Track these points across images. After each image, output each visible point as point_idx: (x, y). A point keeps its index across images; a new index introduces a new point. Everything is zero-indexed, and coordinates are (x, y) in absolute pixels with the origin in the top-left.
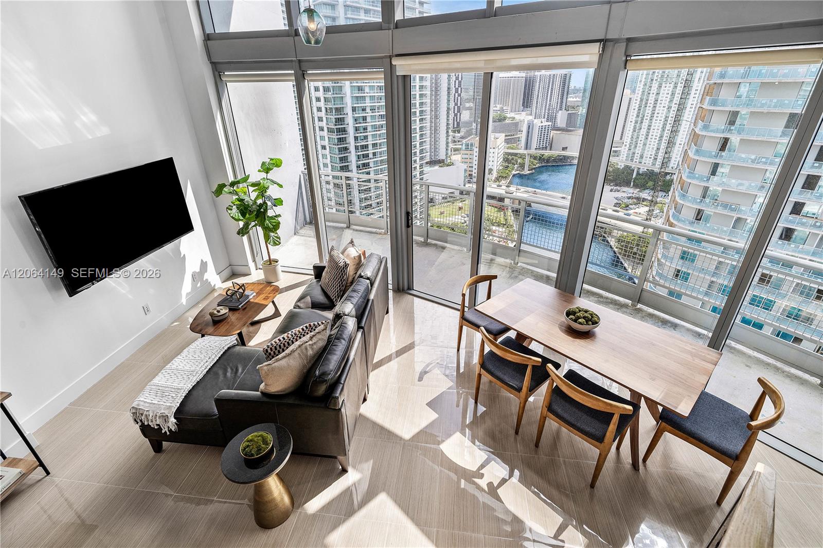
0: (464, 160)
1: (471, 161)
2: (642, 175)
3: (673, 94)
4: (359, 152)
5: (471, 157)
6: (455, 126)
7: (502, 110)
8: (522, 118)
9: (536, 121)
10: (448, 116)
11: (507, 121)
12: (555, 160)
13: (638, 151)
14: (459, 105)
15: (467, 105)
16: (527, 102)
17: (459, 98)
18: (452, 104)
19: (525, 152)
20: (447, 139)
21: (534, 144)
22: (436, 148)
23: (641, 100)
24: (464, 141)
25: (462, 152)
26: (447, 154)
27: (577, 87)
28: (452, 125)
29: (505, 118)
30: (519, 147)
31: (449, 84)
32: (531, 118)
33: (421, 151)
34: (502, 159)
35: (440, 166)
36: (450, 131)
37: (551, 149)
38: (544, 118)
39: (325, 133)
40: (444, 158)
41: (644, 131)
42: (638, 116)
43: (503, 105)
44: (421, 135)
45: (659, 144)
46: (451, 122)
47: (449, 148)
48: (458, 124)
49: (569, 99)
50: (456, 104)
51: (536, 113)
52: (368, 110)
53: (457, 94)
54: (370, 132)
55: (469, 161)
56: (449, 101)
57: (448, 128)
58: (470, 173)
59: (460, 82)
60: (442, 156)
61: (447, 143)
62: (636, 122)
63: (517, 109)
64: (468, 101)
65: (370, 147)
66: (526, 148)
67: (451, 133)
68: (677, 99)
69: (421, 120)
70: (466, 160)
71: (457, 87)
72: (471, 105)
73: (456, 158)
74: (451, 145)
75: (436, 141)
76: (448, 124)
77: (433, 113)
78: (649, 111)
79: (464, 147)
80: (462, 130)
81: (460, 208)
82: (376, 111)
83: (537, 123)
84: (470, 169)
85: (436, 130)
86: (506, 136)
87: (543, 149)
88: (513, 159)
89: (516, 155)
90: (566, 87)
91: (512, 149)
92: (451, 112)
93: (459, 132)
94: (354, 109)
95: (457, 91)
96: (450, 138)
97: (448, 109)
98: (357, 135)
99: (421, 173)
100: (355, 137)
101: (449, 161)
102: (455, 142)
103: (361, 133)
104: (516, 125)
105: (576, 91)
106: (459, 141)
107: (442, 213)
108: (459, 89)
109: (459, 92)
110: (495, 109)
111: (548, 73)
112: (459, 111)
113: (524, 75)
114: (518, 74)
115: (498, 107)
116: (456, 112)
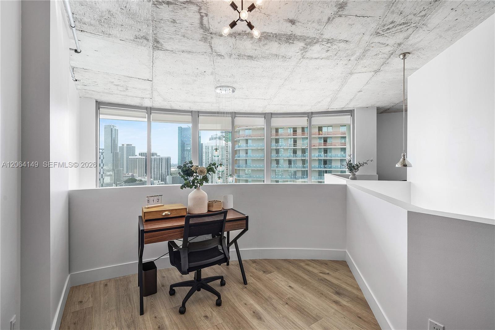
7: (133, 176)
9: (155, 181)
14: (102, 173)
15: (108, 173)
17: (102, 170)
27: (174, 164)
29: (136, 180)
32: (152, 180)
38: (159, 179)
43: (133, 173)
48: (102, 184)
49: (172, 170)
51: (154, 177)
59: (102, 161)
63: (142, 175)
64: (109, 171)
72: (111, 173)
90: (169, 164)
104: (143, 184)
105: (174, 166)
108: (102, 164)
109: (102, 166)
110: (128, 175)
111: (158, 157)
112: (102, 176)
113: (144, 157)
114: (140, 157)
115: (130, 174)
116: (100, 178)
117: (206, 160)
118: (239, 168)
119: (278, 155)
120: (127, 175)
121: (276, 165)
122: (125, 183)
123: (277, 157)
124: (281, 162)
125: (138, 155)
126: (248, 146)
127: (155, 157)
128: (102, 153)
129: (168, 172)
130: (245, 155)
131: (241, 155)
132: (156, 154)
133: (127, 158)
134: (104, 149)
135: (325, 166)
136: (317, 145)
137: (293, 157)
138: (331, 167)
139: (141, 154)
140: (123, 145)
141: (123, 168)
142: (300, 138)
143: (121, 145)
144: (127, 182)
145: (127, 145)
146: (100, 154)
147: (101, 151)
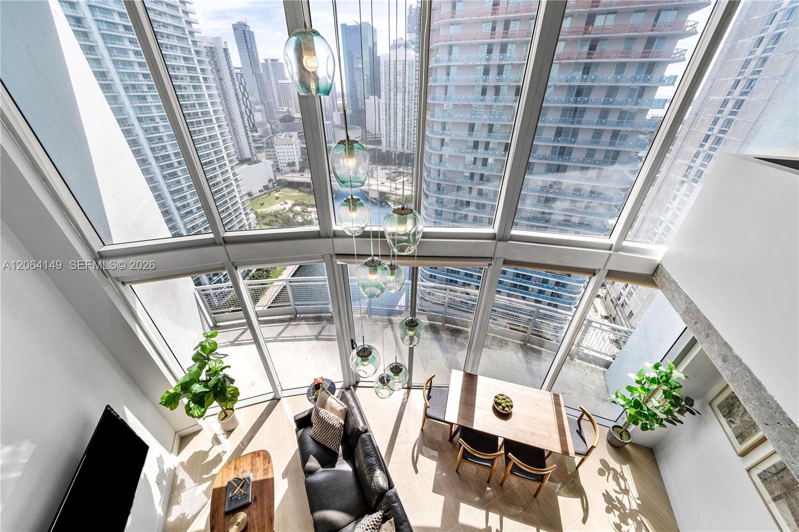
0: (268, 157)
2: (398, 156)
5: (274, 153)
6: (252, 127)
7: (288, 111)
10: (243, 120)
11: (296, 121)
13: (392, 139)
14: (249, 108)
15: (257, 107)
17: (248, 101)
18: (243, 108)
20: (248, 140)
22: (239, 149)
23: (386, 104)
24: (264, 140)
25: (265, 150)
26: (251, 153)
28: (248, 128)
29: (293, 119)
31: (236, 90)
34: (300, 153)
35: (248, 165)
36: (249, 132)
40: (250, 156)
41: (392, 126)
42: (386, 116)
43: (288, 107)
45: (403, 135)
46: (246, 122)
47: (253, 148)
48: (254, 125)
50: (246, 107)
53: (244, 98)
55: (272, 157)
56: (239, 105)
57: (246, 130)
58: (277, 167)
59: (245, 89)
60: (248, 155)
61: (249, 143)
62: (386, 120)
64: (257, 104)
67: (250, 134)
70: (270, 157)
71: (243, 91)
73: (262, 156)
74: (253, 145)
75: (238, 142)
76: (245, 127)
77: (228, 117)
78: (392, 112)
79: (265, 145)
80: (258, 129)
81: (277, 198)
84: (276, 163)
85: (235, 132)
86: (298, 133)
92: (245, 116)
93: (256, 132)
95: (243, 95)
96: (251, 139)
97: (241, 113)
99: (234, 174)
101: (256, 159)
102: (255, 141)
106: (259, 140)
107: (262, 204)
108: (246, 93)
109: (247, 96)
110: (282, 110)
112: (251, 113)
115: (285, 109)
116: (248, 114)
117: (386, 85)
118: (433, 102)
119: (500, 78)
120: (280, 110)
121: (494, 97)
122: (281, 123)
123: (498, 81)
124: (504, 91)
125: (290, 77)
126: (451, 60)
128: (242, 75)
129: (334, 105)
130: (445, 77)
131: (439, 77)
133: (277, 83)
134: (241, 68)
135: (576, 99)
136: (575, 56)
138: (586, 102)
140: (266, 60)
141: (274, 99)
143: (264, 61)
144: (283, 120)
145: (272, 60)
146: (239, 75)
147: (239, 71)
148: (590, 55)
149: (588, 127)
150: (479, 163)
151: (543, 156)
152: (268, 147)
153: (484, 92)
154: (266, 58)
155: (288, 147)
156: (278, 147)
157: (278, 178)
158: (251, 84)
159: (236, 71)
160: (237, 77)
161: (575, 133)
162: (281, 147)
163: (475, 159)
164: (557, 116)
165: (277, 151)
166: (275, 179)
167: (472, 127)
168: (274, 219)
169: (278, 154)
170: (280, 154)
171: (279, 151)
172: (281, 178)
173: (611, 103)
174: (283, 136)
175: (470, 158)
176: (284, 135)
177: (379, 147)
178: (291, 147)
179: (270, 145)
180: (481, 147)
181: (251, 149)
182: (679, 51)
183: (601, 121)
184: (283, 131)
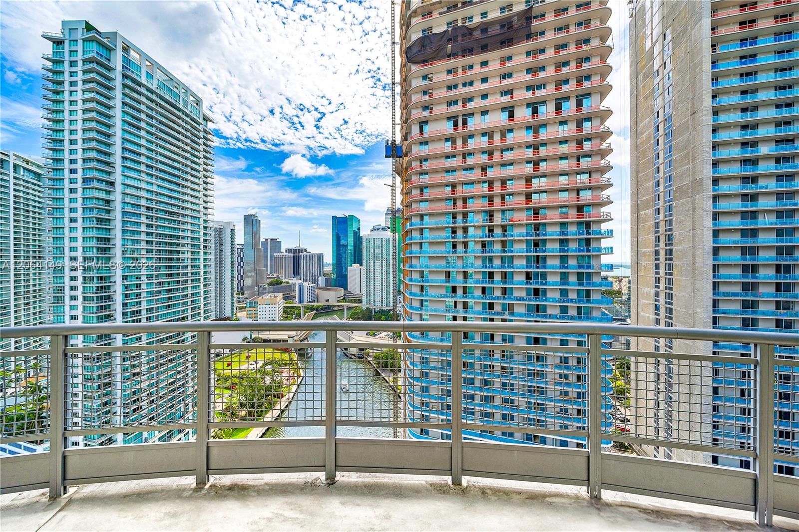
0: (248, 316)
1: (255, 315)
2: (377, 312)
3: (382, 266)
4: (127, 318)
5: (255, 312)
6: (239, 290)
7: (278, 277)
8: (294, 282)
9: (304, 283)
10: (232, 283)
11: (283, 285)
12: (322, 309)
13: (372, 298)
14: (242, 274)
15: (250, 274)
16: (296, 272)
17: (242, 269)
18: (236, 274)
19: (300, 305)
20: (232, 300)
21: (306, 299)
22: (221, 309)
23: (366, 270)
24: (248, 301)
25: (247, 309)
26: (232, 312)
27: (328, 263)
28: (236, 290)
29: (281, 282)
30: (295, 302)
31: (232, 259)
32: (300, 281)
33: (206, 312)
34: (282, 312)
36: (235, 293)
37: (318, 302)
38: (310, 281)
39: (79, 302)
40: (230, 315)
41: (372, 287)
42: (366, 278)
43: (279, 273)
44: (205, 298)
45: (382, 294)
46: (235, 286)
47: (235, 308)
48: (242, 288)
49: (325, 269)
50: (239, 274)
51: (303, 278)
52: (143, 278)
53: (239, 267)
54: (144, 297)
55: (253, 316)
56: (232, 272)
57: (232, 292)
59: (242, 259)
60: (228, 313)
61: (233, 303)
62: (366, 282)
63: (290, 276)
64: (250, 272)
65: (144, 312)
66: (300, 302)
67: (235, 296)
68: (384, 269)
69: (205, 285)
70: (251, 316)
71: (239, 261)
72: (253, 274)
73: (242, 314)
74: (236, 305)
75: (221, 302)
76: (233, 289)
77: (218, 280)
78: (372, 275)
79: (248, 305)
80: (245, 292)
81: (248, 357)
82: (154, 278)
83: (306, 284)
85: (221, 294)
86: (283, 295)
87: (312, 302)
88: (291, 311)
89: (293, 307)
90: (321, 262)
91: (290, 303)
92: (235, 279)
93: (243, 294)
94: (124, 278)
95: (239, 264)
96: (235, 300)
97: (232, 277)
98: (126, 301)
100: (123, 304)
101: (235, 318)
102: (239, 302)
103: (133, 299)
104: (290, 287)
105: (328, 265)
106: (243, 301)
107: (229, 364)
108: (242, 263)
109: (242, 265)
111: (308, 254)
112: (242, 278)
113: (292, 255)
114: (287, 254)
115: (275, 275)
116: (239, 279)
117: (367, 256)
118: (410, 255)
119: (466, 235)
120: (271, 276)
121: (464, 250)
122: (269, 285)
123: (465, 237)
124: (471, 245)
125: (285, 252)
126: (423, 224)
127: (305, 253)
128: (242, 250)
129: (320, 272)
130: (419, 237)
131: (414, 236)
132: (306, 250)
133: (272, 256)
134: (243, 245)
135: (536, 249)
136: (525, 218)
137: (489, 237)
138: (545, 251)
139: (288, 251)
140: (266, 240)
141: (267, 267)
142: (498, 211)
143: (264, 240)
144: (271, 284)
145: (272, 240)
146: (239, 250)
147: (241, 246)
148: (536, 218)
149: (553, 270)
150: (460, 307)
151: (520, 298)
152: (251, 307)
153: (454, 246)
154: (267, 238)
155: (271, 306)
156: (261, 306)
157: (253, 337)
158: (249, 256)
159: (238, 246)
160: (238, 251)
161: (544, 276)
162: (264, 306)
163: (455, 302)
164: (523, 262)
165: (259, 310)
166: (251, 337)
167: (448, 274)
168: (237, 381)
169: (259, 313)
170: (261, 313)
171: (261, 310)
172: (257, 336)
173: (567, 251)
174: (267, 297)
175: (450, 301)
176: (269, 295)
177: (360, 305)
178: (274, 306)
179: (254, 305)
180: (460, 292)
181: (232, 309)
182: (605, 214)
183: (564, 266)
184: (269, 293)
